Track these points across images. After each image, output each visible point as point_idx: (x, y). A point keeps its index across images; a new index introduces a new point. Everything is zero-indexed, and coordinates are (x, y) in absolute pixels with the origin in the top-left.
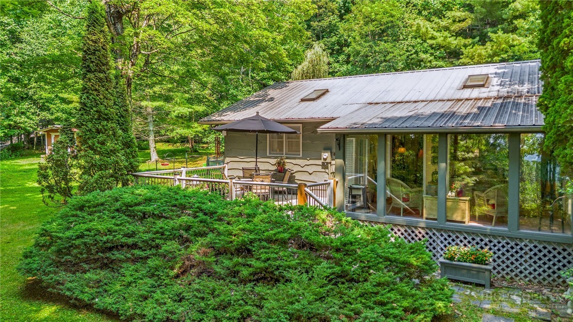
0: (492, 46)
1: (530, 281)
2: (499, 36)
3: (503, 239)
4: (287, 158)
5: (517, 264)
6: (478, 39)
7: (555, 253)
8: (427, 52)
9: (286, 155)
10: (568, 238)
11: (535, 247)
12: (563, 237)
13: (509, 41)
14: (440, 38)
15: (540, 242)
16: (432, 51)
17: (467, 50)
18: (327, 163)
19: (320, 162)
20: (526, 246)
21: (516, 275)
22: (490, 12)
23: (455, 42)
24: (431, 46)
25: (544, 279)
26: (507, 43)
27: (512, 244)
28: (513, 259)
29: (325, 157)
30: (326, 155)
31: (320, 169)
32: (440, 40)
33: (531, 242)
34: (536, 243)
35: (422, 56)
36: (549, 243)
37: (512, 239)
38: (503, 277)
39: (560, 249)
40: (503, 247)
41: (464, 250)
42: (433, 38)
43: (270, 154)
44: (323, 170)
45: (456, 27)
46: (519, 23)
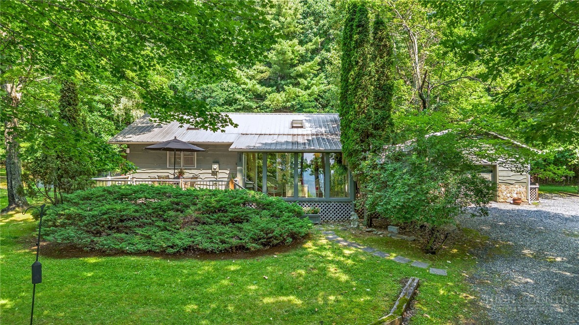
0: (286, 95)
1: (335, 221)
2: (290, 89)
3: (324, 203)
4: (185, 169)
5: (329, 214)
6: (275, 88)
7: (344, 206)
8: (240, 93)
9: (183, 166)
10: (349, 199)
11: (336, 205)
12: (347, 199)
13: (296, 93)
14: (250, 84)
15: (338, 202)
16: (244, 93)
17: (270, 96)
18: (217, 172)
19: (210, 171)
20: (333, 205)
21: (329, 219)
22: (282, 70)
23: (260, 89)
24: (243, 89)
25: (340, 219)
26: (295, 94)
27: (327, 205)
28: (327, 212)
29: (215, 168)
30: (215, 166)
31: (210, 176)
32: (250, 86)
33: (335, 203)
34: (337, 203)
35: (238, 96)
36: (342, 202)
37: (327, 202)
38: (324, 221)
39: (346, 204)
40: (324, 206)
41: (309, 209)
42: (245, 83)
43: (169, 166)
44: (213, 177)
45: (259, 77)
46: (301, 80)
